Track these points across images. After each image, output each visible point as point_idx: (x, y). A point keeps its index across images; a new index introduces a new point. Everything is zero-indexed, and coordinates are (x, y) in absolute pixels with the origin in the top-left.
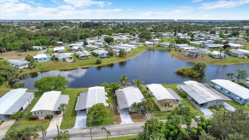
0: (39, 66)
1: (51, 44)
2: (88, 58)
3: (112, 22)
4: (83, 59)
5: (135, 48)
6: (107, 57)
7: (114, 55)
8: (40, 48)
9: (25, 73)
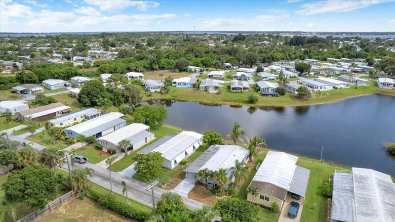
0: (172, 92)
1: (213, 66)
2: (241, 92)
3: (353, 38)
4: (234, 92)
5: (343, 86)
6: (272, 95)
7: (287, 94)
8: (197, 70)
9: (153, 98)
